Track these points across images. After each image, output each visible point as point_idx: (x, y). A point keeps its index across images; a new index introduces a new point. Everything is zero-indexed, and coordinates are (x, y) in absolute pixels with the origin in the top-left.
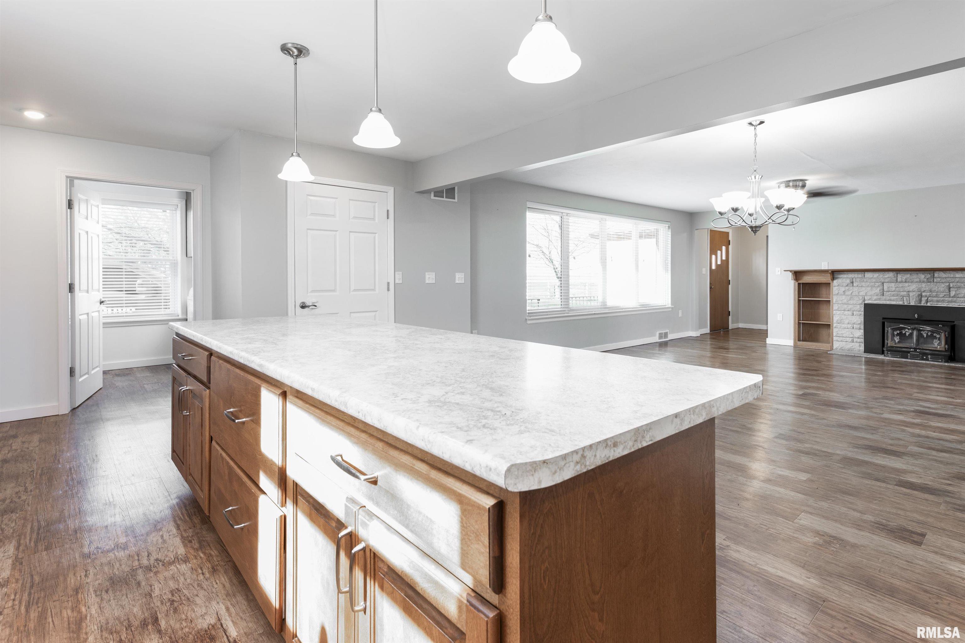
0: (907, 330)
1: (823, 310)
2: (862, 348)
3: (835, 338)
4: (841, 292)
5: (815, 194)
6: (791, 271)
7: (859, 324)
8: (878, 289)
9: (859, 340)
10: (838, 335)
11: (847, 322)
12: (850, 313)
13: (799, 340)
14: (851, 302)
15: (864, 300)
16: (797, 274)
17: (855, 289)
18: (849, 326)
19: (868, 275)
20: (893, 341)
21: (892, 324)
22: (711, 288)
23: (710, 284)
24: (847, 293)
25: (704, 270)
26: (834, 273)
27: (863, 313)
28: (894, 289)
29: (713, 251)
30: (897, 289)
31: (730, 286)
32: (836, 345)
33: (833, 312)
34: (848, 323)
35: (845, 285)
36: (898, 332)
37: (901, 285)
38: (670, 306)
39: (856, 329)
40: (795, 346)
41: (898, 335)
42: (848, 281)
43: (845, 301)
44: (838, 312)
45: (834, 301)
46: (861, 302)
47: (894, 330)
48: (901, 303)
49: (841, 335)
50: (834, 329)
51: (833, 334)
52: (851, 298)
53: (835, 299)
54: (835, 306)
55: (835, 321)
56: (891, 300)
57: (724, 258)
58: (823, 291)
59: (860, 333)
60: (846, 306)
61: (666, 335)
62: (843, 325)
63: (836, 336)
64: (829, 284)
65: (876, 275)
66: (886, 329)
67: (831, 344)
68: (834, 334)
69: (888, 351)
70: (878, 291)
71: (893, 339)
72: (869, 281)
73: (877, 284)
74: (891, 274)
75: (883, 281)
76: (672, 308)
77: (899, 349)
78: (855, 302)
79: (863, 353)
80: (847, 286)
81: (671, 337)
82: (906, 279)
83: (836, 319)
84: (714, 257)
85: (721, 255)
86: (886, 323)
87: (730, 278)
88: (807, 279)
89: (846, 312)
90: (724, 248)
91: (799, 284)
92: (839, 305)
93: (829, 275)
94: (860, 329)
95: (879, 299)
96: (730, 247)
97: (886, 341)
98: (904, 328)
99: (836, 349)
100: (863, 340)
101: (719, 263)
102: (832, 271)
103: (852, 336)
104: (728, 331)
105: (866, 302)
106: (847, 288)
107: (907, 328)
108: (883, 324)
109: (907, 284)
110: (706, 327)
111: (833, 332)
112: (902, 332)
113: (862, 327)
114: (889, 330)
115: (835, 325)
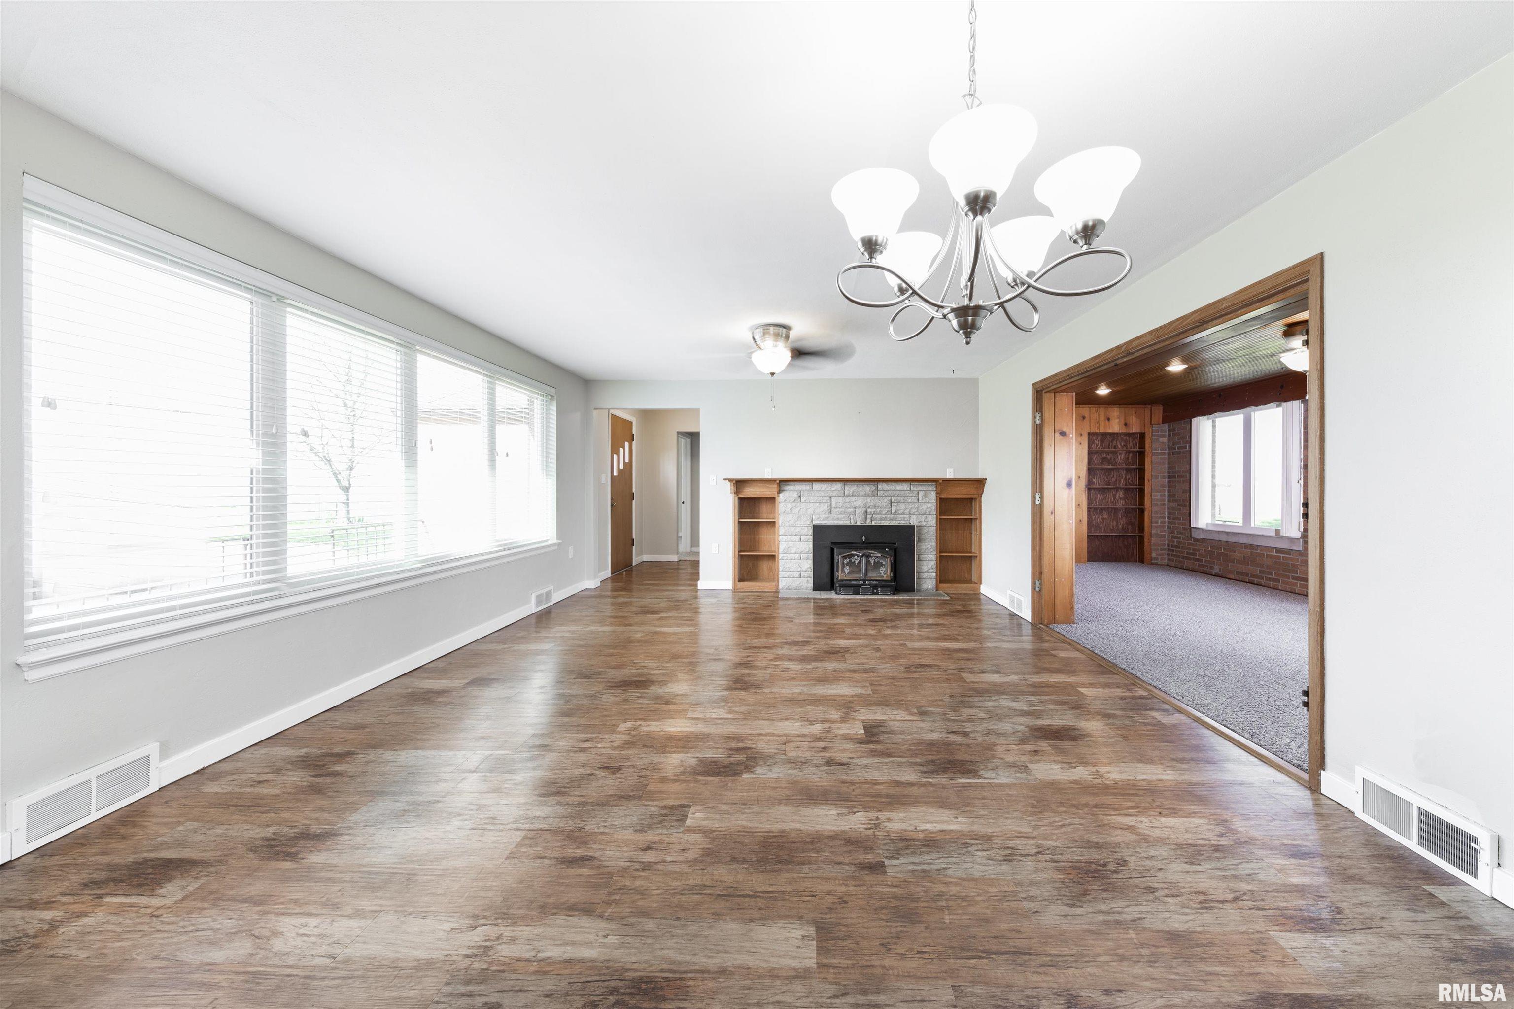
0: (856, 557)
1: (764, 535)
2: (811, 584)
3: (781, 575)
4: (788, 510)
5: (799, 353)
6: (730, 480)
7: (807, 553)
8: (827, 504)
9: (806, 574)
10: (785, 570)
11: (794, 550)
12: (797, 538)
13: (740, 580)
14: (799, 523)
15: (812, 521)
16: (739, 484)
17: (803, 505)
18: (797, 556)
19: (816, 486)
20: (843, 573)
21: (842, 550)
22: (612, 505)
23: (612, 499)
24: (795, 511)
25: (603, 477)
26: (782, 483)
27: (811, 537)
28: (841, 505)
29: (615, 450)
30: (845, 505)
31: (634, 502)
32: (782, 584)
33: (778, 537)
34: (796, 553)
35: (792, 499)
36: (848, 560)
37: (848, 499)
38: (555, 541)
39: (804, 559)
40: (735, 590)
41: (848, 564)
42: (795, 495)
43: (792, 522)
44: (785, 538)
45: (780, 522)
46: (808, 522)
47: (844, 558)
48: (847, 523)
49: (787, 570)
50: (780, 561)
51: (778, 569)
52: (798, 517)
53: (781, 520)
54: (781, 530)
55: (781, 550)
56: (838, 519)
57: (627, 460)
58: (764, 508)
59: (808, 564)
60: (793, 529)
61: (549, 595)
62: (790, 555)
63: (782, 571)
64: (773, 499)
65: (824, 486)
66: (836, 557)
67: (776, 582)
68: (781, 569)
69: (841, 586)
70: (825, 507)
71: (843, 571)
72: (817, 494)
73: (825, 498)
74: (838, 486)
75: (831, 494)
76: (559, 545)
77: (848, 583)
78: (802, 523)
79: (811, 591)
80: (794, 501)
81: (557, 597)
82: (853, 492)
83: (782, 547)
84: (615, 456)
85: (624, 453)
86: (835, 550)
87: (634, 491)
88: (750, 492)
89: (793, 538)
90: (627, 444)
91: (741, 499)
92: (786, 528)
93: (776, 486)
94: (808, 559)
95: (827, 519)
96: (634, 443)
97: (836, 574)
98: (853, 555)
99: (783, 588)
100: (811, 574)
101: (622, 467)
102: (780, 481)
103: (799, 569)
104: (631, 570)
105: (815, 523)
106: (794, 504)
107: (856, 555)
108: (832, 551)
109: (853, 499)
110: (606, 569)
111: (778, 566)
112: (850, 561)
113: (811, 556)
114: (838, 558)
115: (781, 556)
